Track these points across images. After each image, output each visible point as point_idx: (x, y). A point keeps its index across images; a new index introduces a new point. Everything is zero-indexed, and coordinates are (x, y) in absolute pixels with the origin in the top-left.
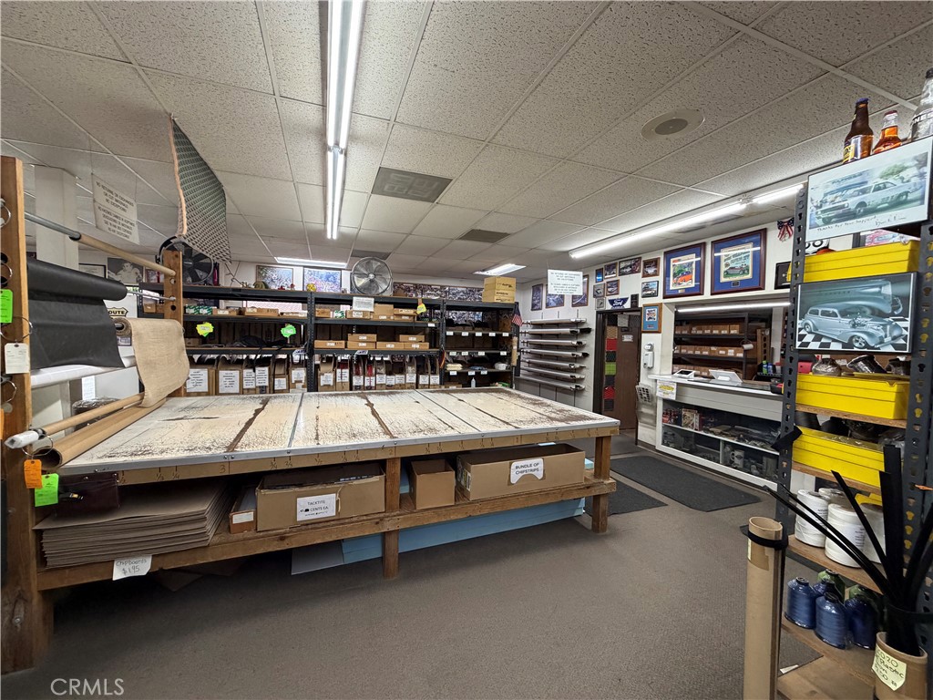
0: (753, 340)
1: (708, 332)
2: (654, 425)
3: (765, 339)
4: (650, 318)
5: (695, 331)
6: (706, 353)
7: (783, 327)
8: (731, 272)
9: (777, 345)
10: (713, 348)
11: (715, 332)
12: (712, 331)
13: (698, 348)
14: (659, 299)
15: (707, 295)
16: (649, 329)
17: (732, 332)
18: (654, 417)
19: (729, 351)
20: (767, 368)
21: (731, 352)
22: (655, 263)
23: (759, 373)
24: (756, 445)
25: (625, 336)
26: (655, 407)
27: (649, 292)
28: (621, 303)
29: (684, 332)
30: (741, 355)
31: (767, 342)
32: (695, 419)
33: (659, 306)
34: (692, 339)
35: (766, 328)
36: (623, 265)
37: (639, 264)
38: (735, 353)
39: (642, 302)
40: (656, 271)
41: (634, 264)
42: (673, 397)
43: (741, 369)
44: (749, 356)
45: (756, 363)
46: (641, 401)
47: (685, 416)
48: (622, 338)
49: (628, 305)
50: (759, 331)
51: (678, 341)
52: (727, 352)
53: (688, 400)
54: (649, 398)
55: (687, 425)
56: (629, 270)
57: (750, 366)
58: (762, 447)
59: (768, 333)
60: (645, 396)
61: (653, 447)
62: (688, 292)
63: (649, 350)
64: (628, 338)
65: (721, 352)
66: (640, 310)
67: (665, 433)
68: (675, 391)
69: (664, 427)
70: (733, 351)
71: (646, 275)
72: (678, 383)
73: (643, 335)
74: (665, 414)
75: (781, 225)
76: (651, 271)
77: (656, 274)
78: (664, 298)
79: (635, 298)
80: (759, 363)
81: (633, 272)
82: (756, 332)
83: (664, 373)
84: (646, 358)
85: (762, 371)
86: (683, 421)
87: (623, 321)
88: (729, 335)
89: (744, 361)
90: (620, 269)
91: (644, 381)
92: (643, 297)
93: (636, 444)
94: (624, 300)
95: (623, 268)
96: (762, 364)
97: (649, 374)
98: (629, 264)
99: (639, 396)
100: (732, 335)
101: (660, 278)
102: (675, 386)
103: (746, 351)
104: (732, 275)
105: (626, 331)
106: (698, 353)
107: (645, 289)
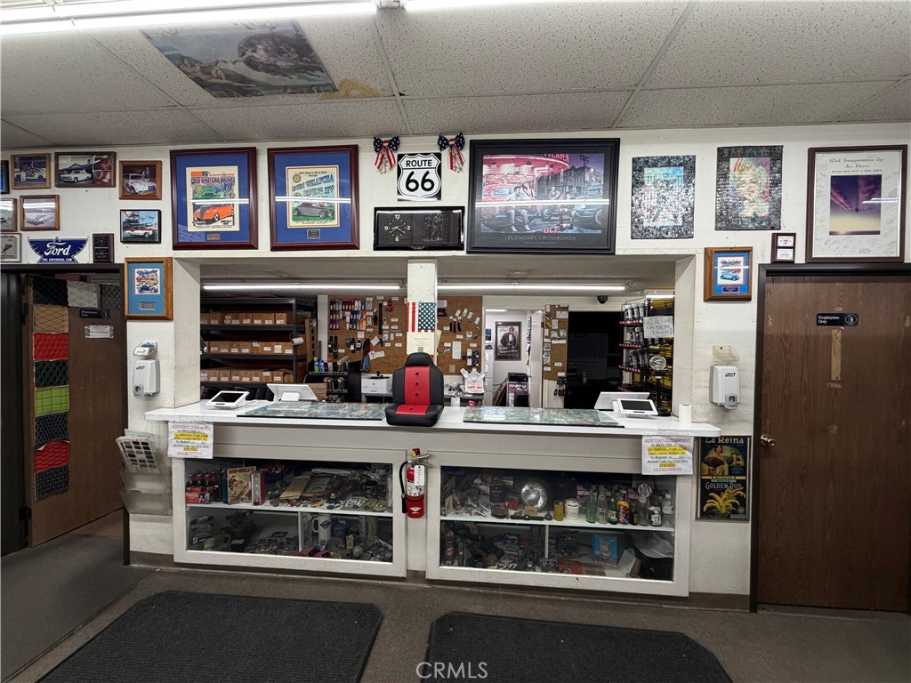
0: (302, 332)
1: (247, 322)
2: (167, 511)
3: (313, 332)
4: (144, 288)
5: (230, 320)
6: (246, 351)
7: (329, 317)
8: (305, 211)
9: (323, 337)
10: (256, 344)
11: (257, 322)
12: (252, 321)
13: (235, 343)
14: (164, 249)
15: (264, 250)
16: (142, 311)
17: (278, 322)
18: (167, 498)
19: (276, 347)
20: (319, 366)
21: (278, 349)
22: (151, 170)
23: (310, 373)
24: (356, 507)
25: (92, 328)
26: (167, 475)
27: (141, 232)
28: (66, 252)
29: (213, 322)
30: (290, 352)
31: (315, 335)
32: (254, 483)
33: (166, 264)
34: (223, 331)
35: (312, 318)
36: (65, 163)
37: (112, 169)
38: (283, 349)
39: (122, 253)
40: (153, 189)
41: (97, 166)
42: (208, 454)
43: (292, 369)
44: (299, 353)
45: (305, 360)
46: (132, 468)
47: (233, 481)
48: (83, 333)
49: (85, 257)
50: (307, 321)
51: (207, 335)
52: (273, 349)
53: (238, 452)
54: (152, 458)
55: (237, 499)
56: (83, 176)
57: (300, 364)
58: (366, 508)
59: (315, 325)
60: (143, 456)
61: (168, 559)
62: (226, 242)
63: (147, 358)
64: (98, 332)
65: (266, 349)
66: (118, 269)
67: (193, 523)
68: (210, 441)
69: (190, 512)
70: (280, 347)
71: (128, 194)
72: (215, 424)
73: (131, 325)
74: (190, 486)
75: (378, 145)
76: (141, 186)
77: (154, 195)
78: (176, 247)
79: (103, 243)
80: (309, 360)
81: (94, 182)
82: (304, 323)
83: (183, 401)
84: (138, 374)
85: (313, 370)
86: (230, 493)
87: (82, 296)
88: (275, 326)
89: (294, 359)
90: (58, 172)
91: (140, 425)
92: (126, 241)
93: (127, 562)
94: (77, 245)
95: (69, 171)
96: (313, 362)
97: (149, 408)
98: (83, 162)
99: (127, 459)
100: (279, 326)
101: (165, 205)
102: (210, 432)
103: (296, 347)
104: (307, 217)
105: (96, 316)
106: (235, 351)
107: (128, 225)
